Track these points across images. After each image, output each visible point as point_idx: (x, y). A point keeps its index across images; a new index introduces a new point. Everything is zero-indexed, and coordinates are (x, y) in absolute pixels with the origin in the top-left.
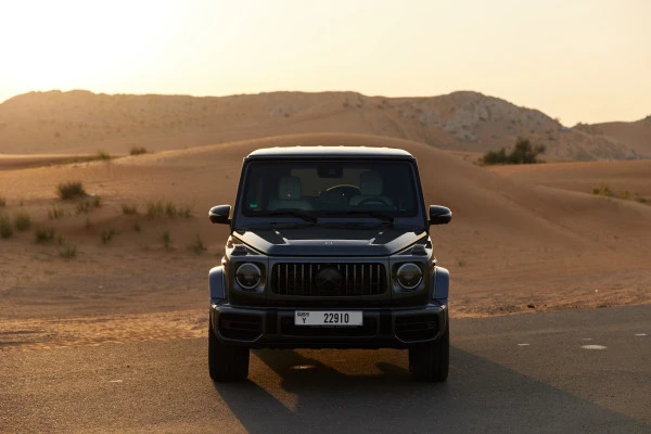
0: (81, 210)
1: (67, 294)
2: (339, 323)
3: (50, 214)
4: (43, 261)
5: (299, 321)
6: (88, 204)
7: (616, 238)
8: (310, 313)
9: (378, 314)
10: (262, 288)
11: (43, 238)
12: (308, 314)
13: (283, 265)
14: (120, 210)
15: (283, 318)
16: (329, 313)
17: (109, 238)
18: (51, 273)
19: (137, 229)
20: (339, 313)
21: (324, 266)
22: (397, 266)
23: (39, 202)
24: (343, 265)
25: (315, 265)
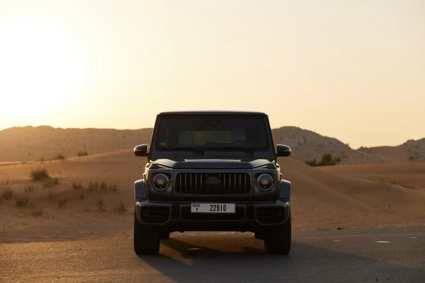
0: (46, 186)
1: (37, 236)
2: (220, 211)
3: (26, 189)
4: (21, 217)
5: (193, 210)
6: (50, 183)
7: (389, 206)
8: (201, 205)
9: (245, 205)
10: (170, 189)
11: (21, 203)
12: (199, 206)
13: (183, 174)
14: (71, 186)
15: (183, 208)
16: (213, 205)
17: (64, 204)
18: (26, 225)
19: (82, 198)
20: (220, 205)
21: (210, 174)
22: (257, 175)
23: (19, 182)
24: (222, 174)
25: (204, 174)
